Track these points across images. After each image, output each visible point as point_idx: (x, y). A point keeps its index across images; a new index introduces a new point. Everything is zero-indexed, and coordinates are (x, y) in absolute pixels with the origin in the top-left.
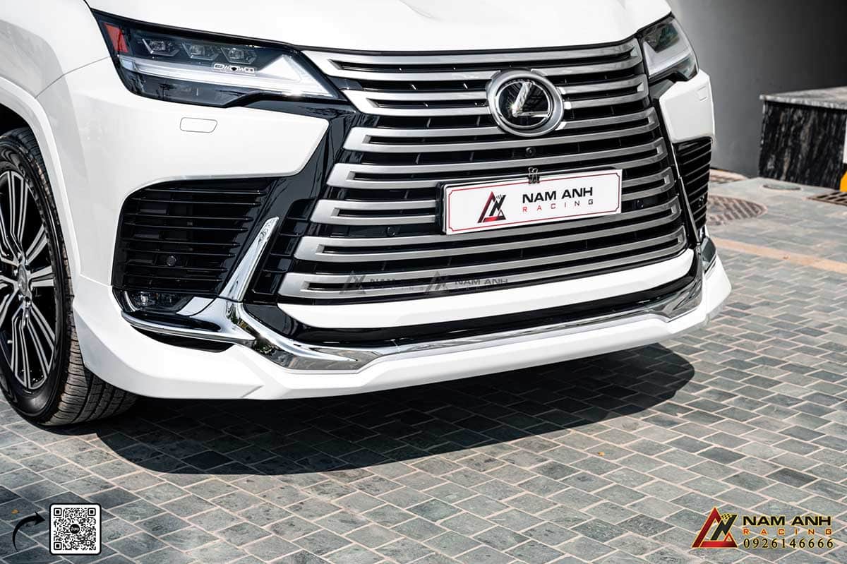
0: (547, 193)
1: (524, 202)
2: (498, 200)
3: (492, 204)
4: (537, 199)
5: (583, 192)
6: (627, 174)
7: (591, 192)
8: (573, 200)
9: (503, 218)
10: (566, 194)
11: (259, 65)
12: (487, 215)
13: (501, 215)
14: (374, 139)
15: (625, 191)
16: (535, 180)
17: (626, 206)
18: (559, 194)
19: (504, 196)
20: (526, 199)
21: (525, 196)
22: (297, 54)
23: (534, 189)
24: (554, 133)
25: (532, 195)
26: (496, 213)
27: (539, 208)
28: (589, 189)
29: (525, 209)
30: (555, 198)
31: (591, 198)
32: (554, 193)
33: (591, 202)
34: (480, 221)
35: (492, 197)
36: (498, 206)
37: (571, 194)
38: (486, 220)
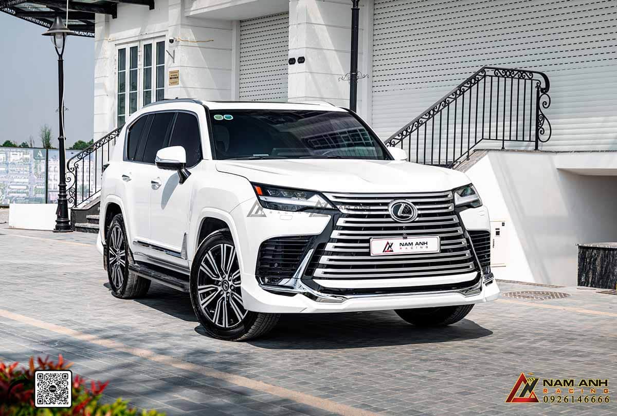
0: (409, 243)
1: (400, 246)
2: (390, 245)
3: (388, 246)
4: (405, 245)
5: (424, 243)
6: (442, 239)
7: (427, 243)
8: (420, 246)
9: (392, 251)
10: (417, 244)
11: (307, 198)
12: (386, 250)
14: (347, 222)
15: (442, 245)
16: (405, 238)
17: (443, 251)
18: (414, 244)
19: (393, 243)
21: (401, 244)
22: (320, 194)
23: (404, 241)
24: (413, 222)
25: (403, 243)
26: (390, 249)
27: (406, 248)
29: (401, 248)
31: (427, 245)
32: (412, 243)
33: (427, 247)
34: (383, 252)
35: (388, 243)
36: (390, 247)
37: (419, 244)
38: (386, 251)
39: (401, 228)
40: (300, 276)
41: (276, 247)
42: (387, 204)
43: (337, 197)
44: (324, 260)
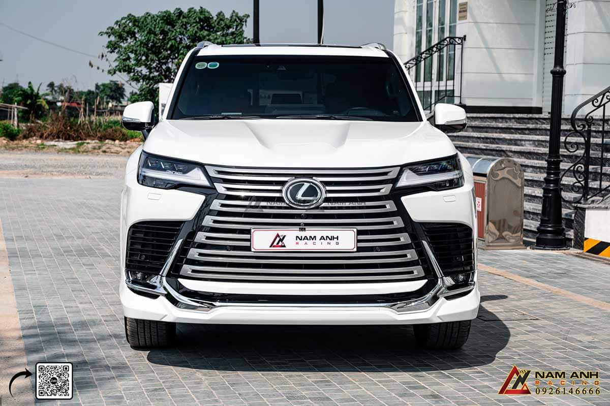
0: (310, 237)
1: (297, 239)
2: (282, 238)
3: (278, 239)
4: (304, 239)
5: (332, 238)
6: (359, 233)
7: (337, 238)
8: (326, 242)
9: (284, 246)
10: (322, 238)
11: (185, 172)
12: (275, 244)
13: (283, 245)
14: (223, 205)
15: (359, 241)
16: (303, 230)
17: (359, 249)
18: (318, 238)
19: (285, 236)
20: (298, 238)
21: (297, 237)
22: (202, 166)
23: (302, 234)
24: (317, 208)
25: (301, 237)
26: (280, 244)
27: (306, 243)
28: (336, 237)
29: (297, 243)
30: (315, 239)
31: (337, 241)
32: (315, 237)
33: (337, 243)
34: (271, 247)
35: (278, 236)
36: (281, 240)
37: (325, 239)
38: (274, 246)
39: (299, 216)
40: (165, 274)
41: (146, 234)
42: (282, 183)
43: (220, 172)
44: (194, 253)
